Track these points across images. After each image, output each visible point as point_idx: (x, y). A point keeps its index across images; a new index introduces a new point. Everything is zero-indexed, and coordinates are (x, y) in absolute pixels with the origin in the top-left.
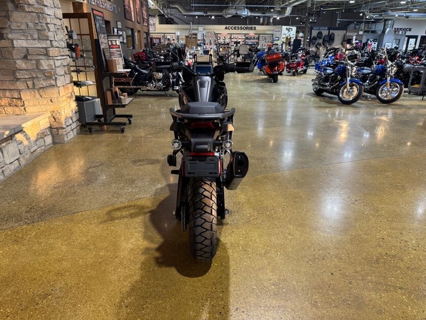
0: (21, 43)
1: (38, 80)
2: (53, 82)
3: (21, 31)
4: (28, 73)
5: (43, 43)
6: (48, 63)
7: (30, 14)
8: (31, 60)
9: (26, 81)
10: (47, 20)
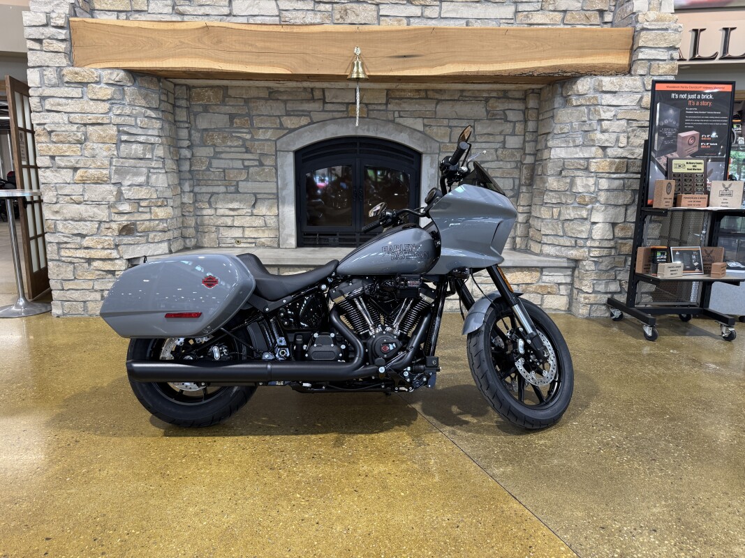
0: (558, 152)
1: (566, 208)
2: (584, 214)
3: (564, 135)
4: (557, 196)
5: (586, 152)
6: (585, 182)
7: (579, 108)
8: (565, 177)
9: (553, 207)
10: (600, 115)
